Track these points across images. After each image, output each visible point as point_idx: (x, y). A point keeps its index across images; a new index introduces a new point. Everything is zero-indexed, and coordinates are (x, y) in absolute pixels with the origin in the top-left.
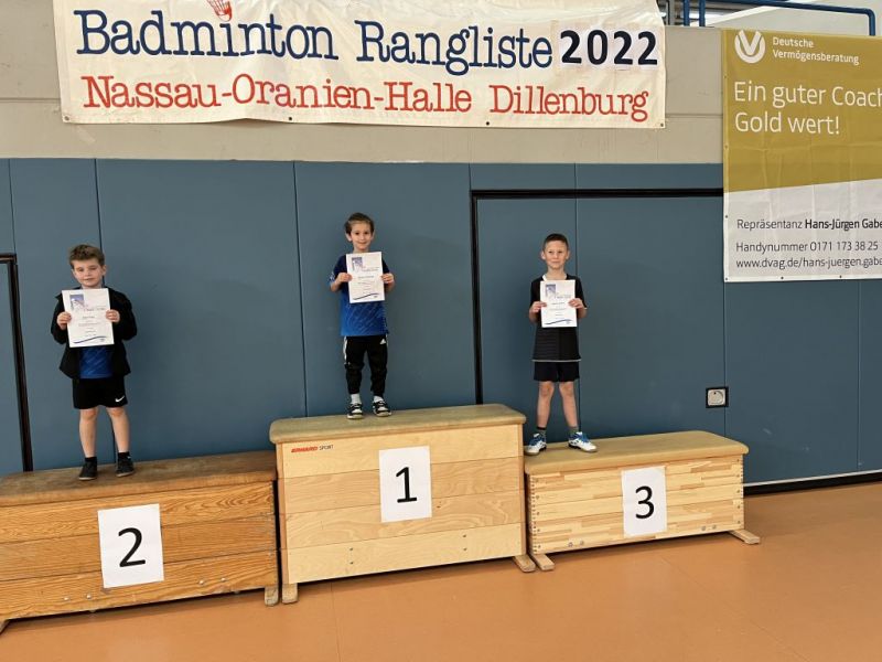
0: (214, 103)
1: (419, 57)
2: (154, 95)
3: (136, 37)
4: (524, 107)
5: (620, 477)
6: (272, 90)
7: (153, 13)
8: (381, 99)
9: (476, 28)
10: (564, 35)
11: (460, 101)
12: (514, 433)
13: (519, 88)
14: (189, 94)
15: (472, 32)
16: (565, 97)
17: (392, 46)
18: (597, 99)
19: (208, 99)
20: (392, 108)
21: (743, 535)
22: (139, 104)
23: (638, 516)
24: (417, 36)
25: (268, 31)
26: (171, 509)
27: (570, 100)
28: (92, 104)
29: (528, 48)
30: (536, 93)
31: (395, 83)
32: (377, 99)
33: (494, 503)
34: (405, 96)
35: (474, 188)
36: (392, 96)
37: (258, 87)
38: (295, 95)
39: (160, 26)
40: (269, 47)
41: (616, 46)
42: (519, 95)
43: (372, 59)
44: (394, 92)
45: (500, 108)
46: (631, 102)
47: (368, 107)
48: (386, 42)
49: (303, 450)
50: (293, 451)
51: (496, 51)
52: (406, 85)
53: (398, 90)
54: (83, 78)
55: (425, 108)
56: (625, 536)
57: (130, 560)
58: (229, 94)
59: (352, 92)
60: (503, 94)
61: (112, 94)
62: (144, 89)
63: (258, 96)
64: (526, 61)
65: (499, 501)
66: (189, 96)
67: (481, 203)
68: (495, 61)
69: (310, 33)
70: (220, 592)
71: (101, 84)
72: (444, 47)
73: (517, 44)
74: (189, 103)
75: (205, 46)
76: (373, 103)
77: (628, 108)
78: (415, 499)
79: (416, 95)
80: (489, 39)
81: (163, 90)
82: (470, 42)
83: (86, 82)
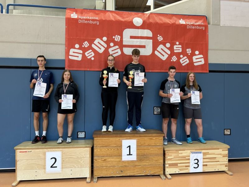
21: (228, 172)
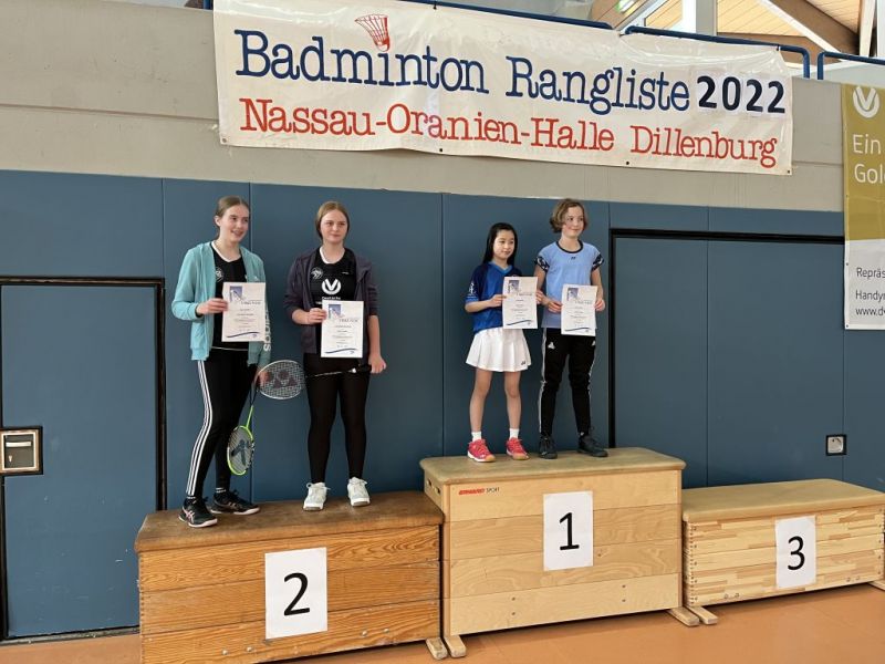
0: (368, 131)
1: (565, 95)
2: (310, 120)
3: (296, 62)
4: (662, 149)
5: (773, 526)
6: (426, 122)
7: (314, 38)
8: (528, 135)
9: (620, 69)
10: (700, 80)
11: (602, 140)
12: (675, 478)
13: (658, 130)
14: (344, 121)
15: (616, 73)
16: (700, 140)
17: (540, 83)
18: (729, 143)
19: (362, 127)
20: (537, 143)
22: (296, 130)
23: (790, 568)
24: (565, 74)
25: (424, 62)
26: (338, 554)
27: (705, 145)
28: (249, 127)
29: (667, 91)
30: (674, 135)
31: (542, 120)
32: (523, 134)
33: (654, 551)
34: (550, 132)
35: (612, 226)
36: (538, 132)
37: (413, 117)
38: (447, 126)
39: (320, 53)
40: (424, 79)
41: (748, 93)
42: (658, 136)
43: (521, 95)
44: (540, 129)
45: (640, 148)
46: (761, 148)
47: (516, 141)
48: (535, 78)
49: (471, 492)
50: (461, 493)
51: (637, 92)
52: (552, 122)
53: (544, 126)
54: (242, 100)
55: (569, 145)
56: (778, 588)
57: (294, 608)
58: (383, 124)
59: (500, 126)
60: (643, 135)
61: (269, 118)
62: (301, 115)
63: (412, 127)
64: (665, 104)
65: (658, 550)
66: (345, 124)
67: (619, 241)
68: (636, 102)
69: (463, 66)
70: (381, 643)
71: (259, 107)
72: (589, 87)
73: (657, 87)
74: (344, 131)
75: (363, 74)
76: (520, 138)
77: (758, 154)
78: (577, 547)
79: (561, 132)
80: (631, 80)
81: (320, 116)
82: (613, 83)
83: (244, 103)
